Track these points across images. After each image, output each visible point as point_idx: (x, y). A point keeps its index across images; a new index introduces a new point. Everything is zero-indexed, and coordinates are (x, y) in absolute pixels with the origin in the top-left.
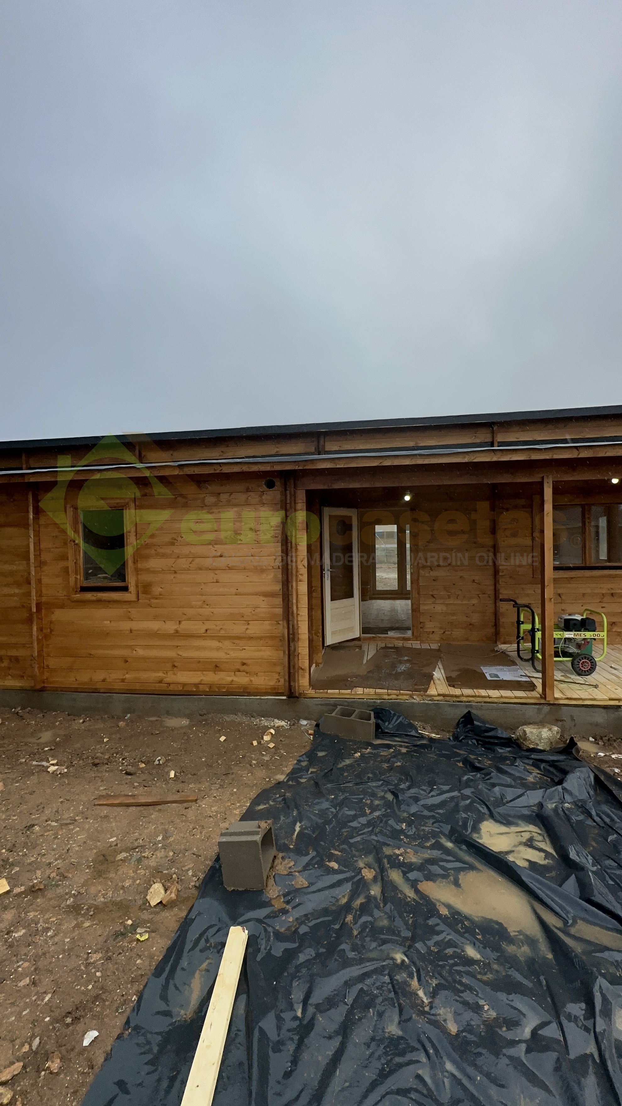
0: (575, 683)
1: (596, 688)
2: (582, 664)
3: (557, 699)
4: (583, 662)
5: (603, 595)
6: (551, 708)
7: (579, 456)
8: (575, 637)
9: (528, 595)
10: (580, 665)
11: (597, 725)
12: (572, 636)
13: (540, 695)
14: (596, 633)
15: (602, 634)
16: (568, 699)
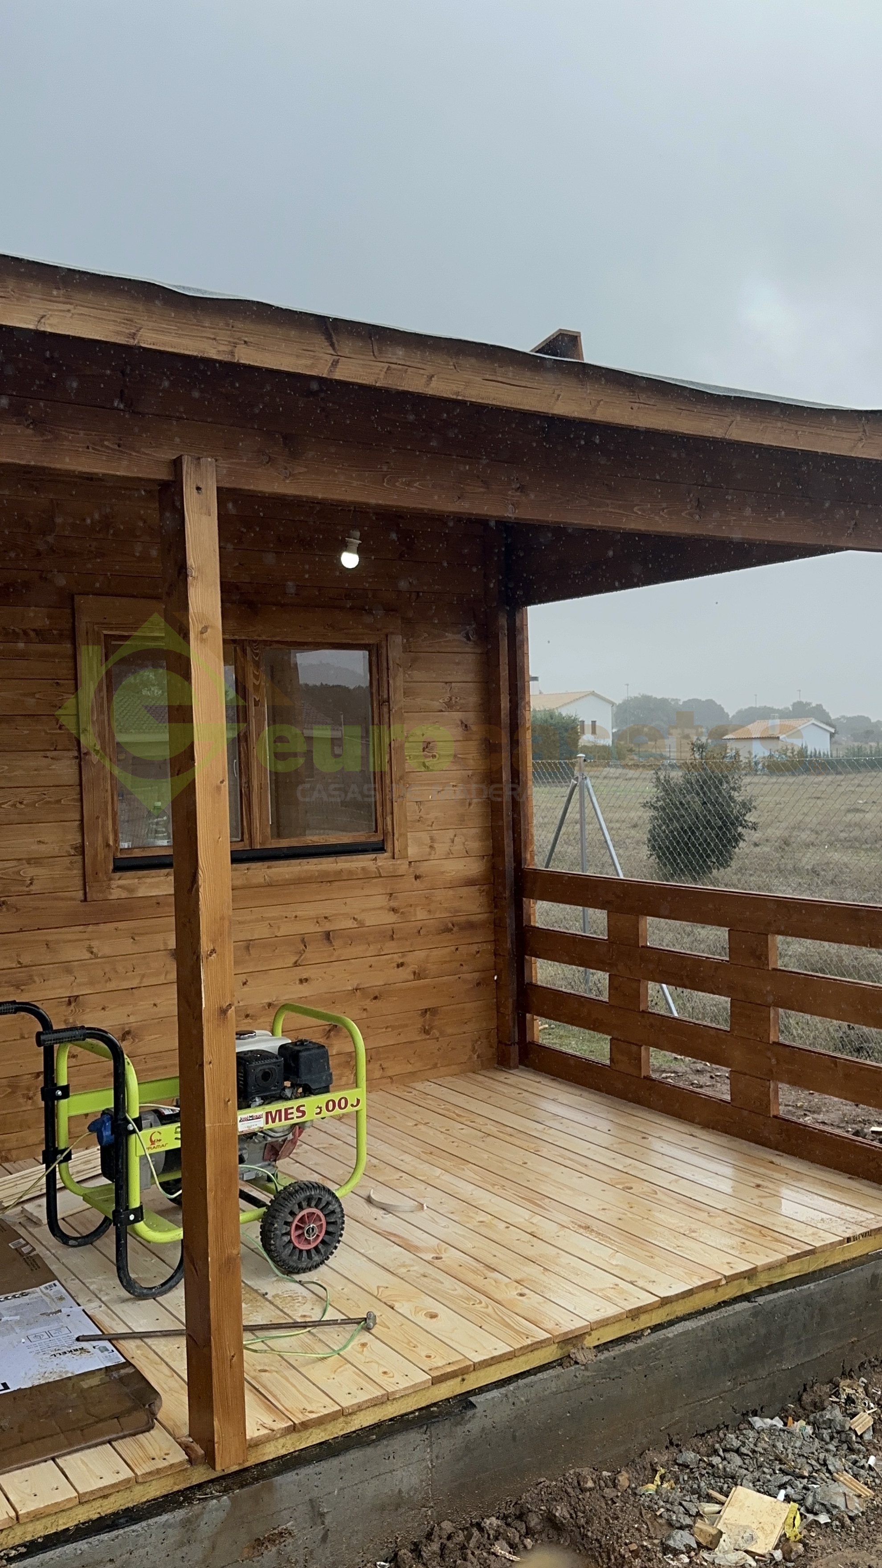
0: (295, 1325)
1: (368, 1329)
2: (298, 1227)
3: (256, 1444)
4: (302, 1220)
5: (303, 941)
6: (233, 1500)
7: (338, 375)
8: (271, 1125)
9: (67, 968)
10: (294, 1234)
11: (398, 1502)
12: (260, 1124)
13: (186, 1448)
14: (335, 1096)
15: (352, 1095)
16: (293, 1429)
